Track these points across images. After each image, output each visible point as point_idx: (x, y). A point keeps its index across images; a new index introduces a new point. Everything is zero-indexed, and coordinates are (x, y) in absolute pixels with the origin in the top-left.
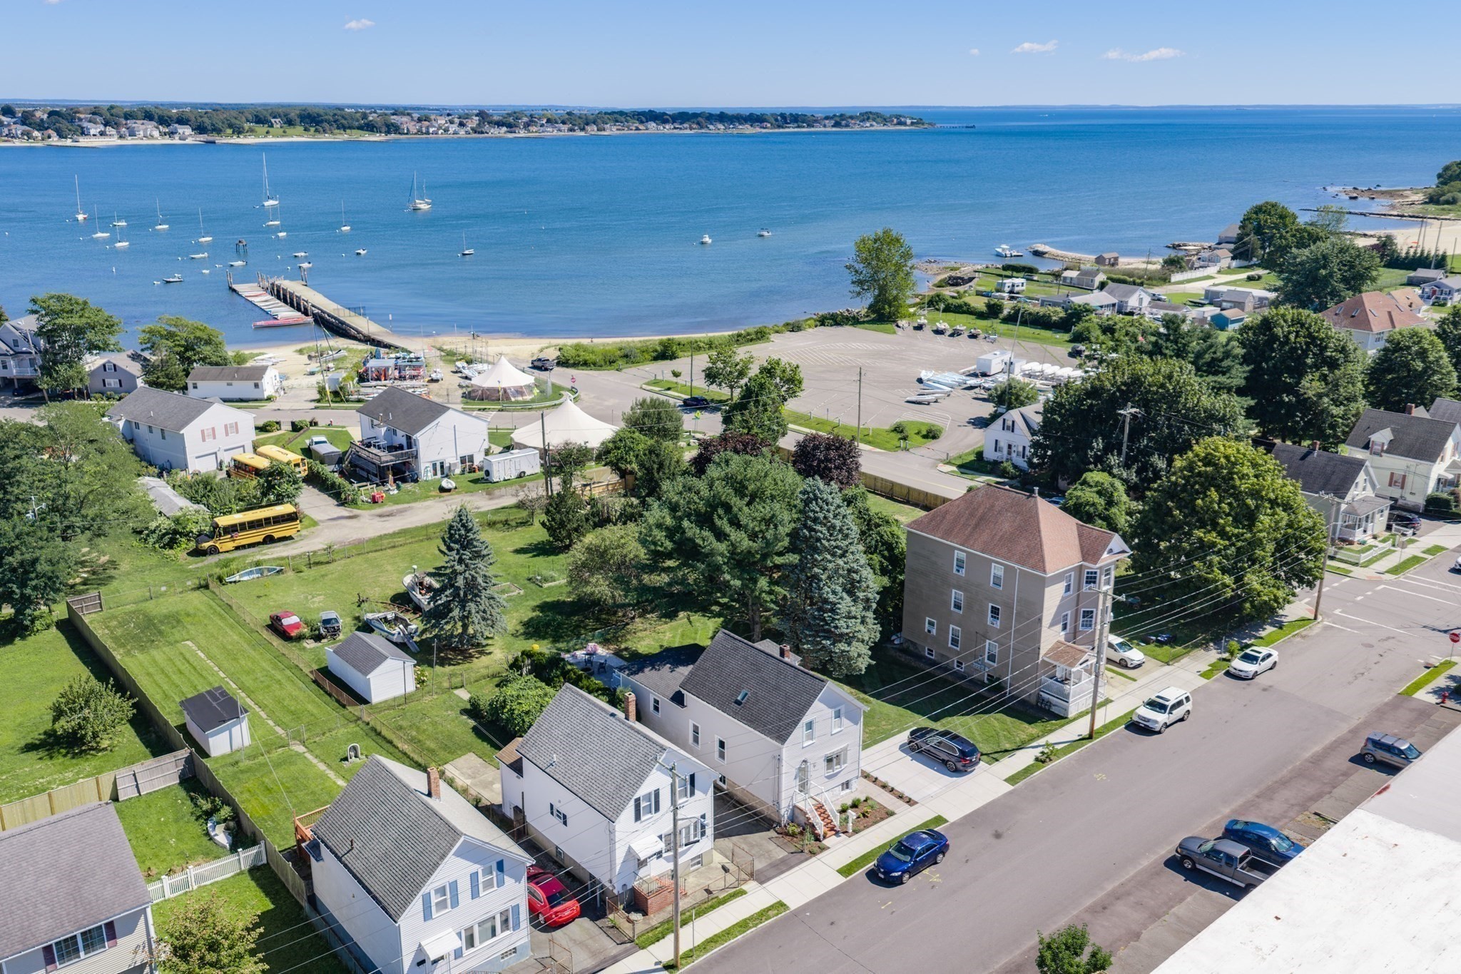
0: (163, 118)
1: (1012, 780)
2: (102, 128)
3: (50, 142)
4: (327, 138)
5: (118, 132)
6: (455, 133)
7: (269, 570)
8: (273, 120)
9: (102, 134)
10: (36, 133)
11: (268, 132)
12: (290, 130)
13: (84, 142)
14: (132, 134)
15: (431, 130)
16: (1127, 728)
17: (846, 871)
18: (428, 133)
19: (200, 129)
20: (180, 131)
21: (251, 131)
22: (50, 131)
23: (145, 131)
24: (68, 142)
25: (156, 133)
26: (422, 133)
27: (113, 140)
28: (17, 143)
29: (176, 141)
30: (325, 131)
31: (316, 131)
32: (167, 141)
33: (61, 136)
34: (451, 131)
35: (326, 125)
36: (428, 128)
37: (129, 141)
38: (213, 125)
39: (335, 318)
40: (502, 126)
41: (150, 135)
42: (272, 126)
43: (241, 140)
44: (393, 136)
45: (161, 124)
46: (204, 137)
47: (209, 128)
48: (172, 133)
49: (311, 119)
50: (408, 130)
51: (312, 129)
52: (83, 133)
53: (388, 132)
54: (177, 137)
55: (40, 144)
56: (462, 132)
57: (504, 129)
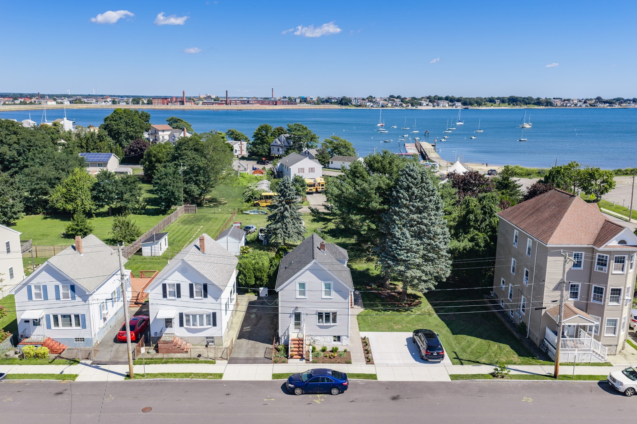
0: (451, 100)
1: (454, 377)
2: (428, 103)
3: (408, 108)
4: (517, 107)
5: (433, 105)
6: (580, 106)
7: (262, 212)
8: (496, 101)
9: (427, 105)
10: (404, 105)
11: (492, 105)
12: (504, 105)
13: (419, 108)
14: (438, 105)
15: (568, 105)
16: (599, 384)
17: (275, 376)
18: (566, 106)
19: (464, 103)
20: (457, 104)
21: (485, 104)
22: (409, 104)
23: (443, 104)
24: (414, 108)
25: (447, 105)
26: (563, 106)
27: (431, 108)
28: (397, 108)
29: (454, 108)
30: (517, 105)
31: (514, 105)
32: (451, 108)
33: (412, 105)
34: (578, 105)
35: (518, 103)
36: (567, 104)
37: (436, 108)
38: (470, 102)
39: (425, 152)
40: (607, 103)
41: (445, 106)
42: (495, 103)
43: (480, 108)
44: (549, 107)
45: (450, 102)
46: (464, 107)
47: (468, 103)
48: (453, 105)
49: (513, 100)
50: (556, 104)
51: (512, 104)
52: (420, 105)
53: (547, 105)
54: (454, 106)
55: (404, 109)
56: (584, 106)
57: (608, 104)
